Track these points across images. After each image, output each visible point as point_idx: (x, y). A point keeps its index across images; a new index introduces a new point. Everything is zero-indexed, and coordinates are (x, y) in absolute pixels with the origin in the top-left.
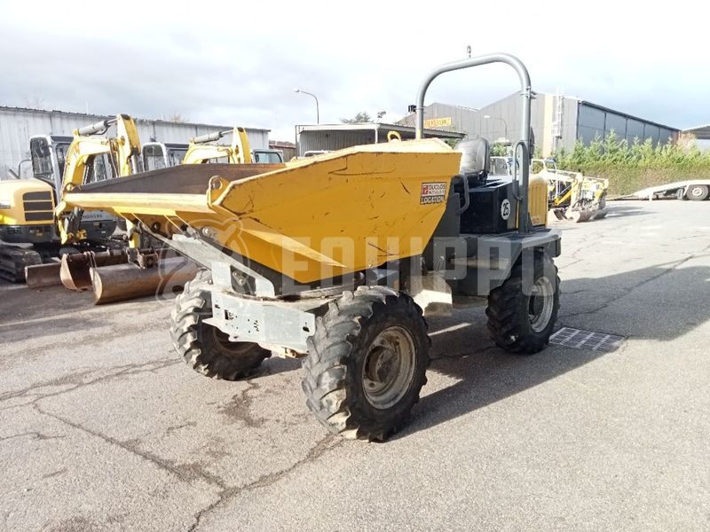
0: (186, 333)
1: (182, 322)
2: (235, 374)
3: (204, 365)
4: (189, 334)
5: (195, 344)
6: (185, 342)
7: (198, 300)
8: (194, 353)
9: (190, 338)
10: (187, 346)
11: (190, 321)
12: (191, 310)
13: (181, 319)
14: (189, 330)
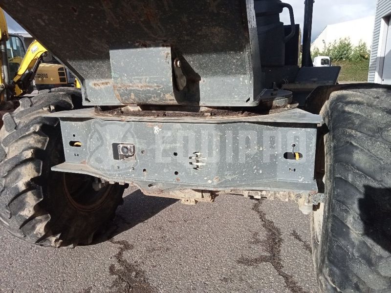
0: (24, 192)
1: (11, 177)
2: (93, 234)
3: (54, 234)
4: (29, 193)
5: (40, 209)
6: (22, 206)
7: (37, 137)
8: (41, 221)
9: (31, 200)
10: (28, 212)
11: (28, 173)
12: (29, 154)
13: (9, 172)
14: (30, 186)
